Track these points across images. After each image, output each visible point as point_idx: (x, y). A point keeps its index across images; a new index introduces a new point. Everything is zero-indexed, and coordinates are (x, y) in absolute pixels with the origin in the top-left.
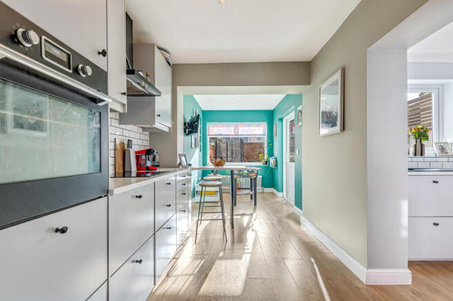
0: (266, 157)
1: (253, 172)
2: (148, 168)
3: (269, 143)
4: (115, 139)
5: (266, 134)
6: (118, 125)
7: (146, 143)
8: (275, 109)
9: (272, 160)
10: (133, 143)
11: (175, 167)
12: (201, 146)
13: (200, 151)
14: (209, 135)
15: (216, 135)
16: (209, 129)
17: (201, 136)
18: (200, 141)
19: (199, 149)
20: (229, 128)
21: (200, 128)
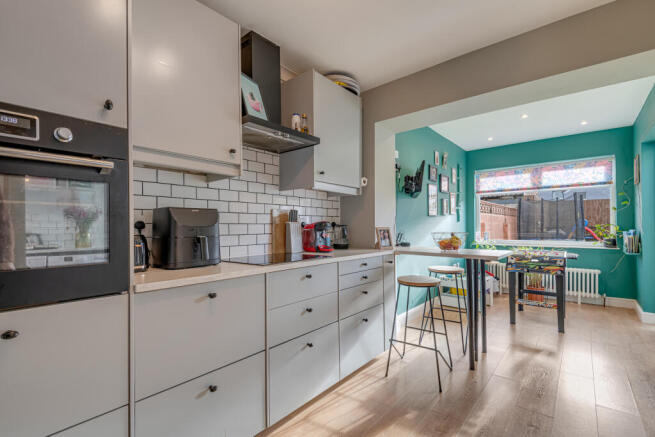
0: (613, 230)
1: (552, 262)
2: (318, 249)
3: (620, 200)
4: (272, 211)
5: (614, 180)
6: (278, 192)
7: (333, 213)
8: (635, 123)
9: (627, 237)
10: (299, 213)
11: (371, 248)
12: (458, 211)
13: (458, 220)
14: (478, 192)
15: (493, 191)
16: (478, 181)
17: (458, 195)
18: (457, 204)
19: (455, 217)
20: (519, 176)
21: (458, 181)
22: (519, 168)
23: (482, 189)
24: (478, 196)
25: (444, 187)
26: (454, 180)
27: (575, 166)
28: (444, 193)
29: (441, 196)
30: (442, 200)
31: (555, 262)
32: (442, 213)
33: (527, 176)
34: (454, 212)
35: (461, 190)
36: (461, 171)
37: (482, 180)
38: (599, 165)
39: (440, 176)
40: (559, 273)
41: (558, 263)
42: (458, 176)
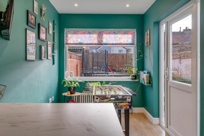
1: (124, 99)
5: (135, 43)
9: (144, 75)
12: (53, 56)
13: (54, 64)
14: (66, 44)
15: (76, 44)
16: (67, 36)
17: (54, 44)
18: (53, 51)
19: (52, 61)
20: (91, 35)
21: (54, 33)
22: (91, 30)
23: (69, 42)
24: (67, 47)
25: (43, 36)
26: (51, 32)
27: (119, 33)
28: (43, 41)
29: (40, 43)
30: (40, 47)
31: (126, 99)
32: (41, 58)
33: (95, 36)
34: (50, 58)
35: (55, 41)
36: (55, 26)
37: (69, 36)
38: (129, 34)
39: (39, 25)
40: (128, 107)
41: (128, 100)
42: (54, 29)
